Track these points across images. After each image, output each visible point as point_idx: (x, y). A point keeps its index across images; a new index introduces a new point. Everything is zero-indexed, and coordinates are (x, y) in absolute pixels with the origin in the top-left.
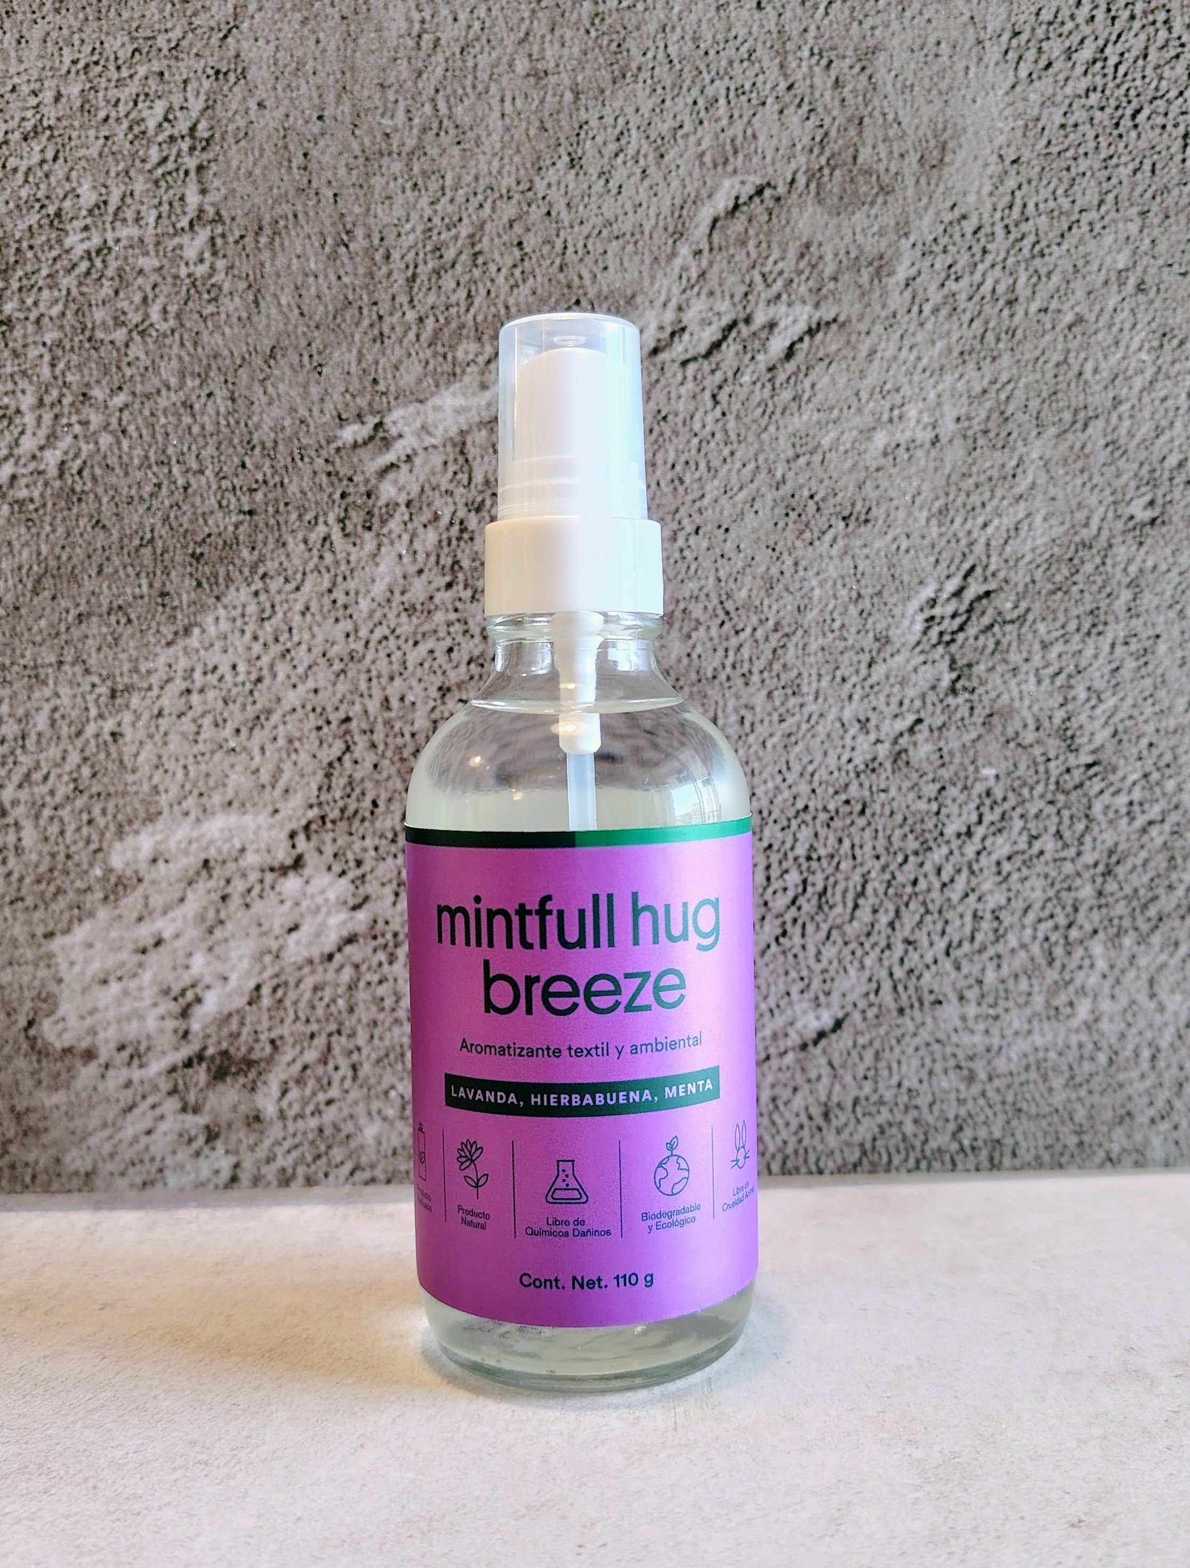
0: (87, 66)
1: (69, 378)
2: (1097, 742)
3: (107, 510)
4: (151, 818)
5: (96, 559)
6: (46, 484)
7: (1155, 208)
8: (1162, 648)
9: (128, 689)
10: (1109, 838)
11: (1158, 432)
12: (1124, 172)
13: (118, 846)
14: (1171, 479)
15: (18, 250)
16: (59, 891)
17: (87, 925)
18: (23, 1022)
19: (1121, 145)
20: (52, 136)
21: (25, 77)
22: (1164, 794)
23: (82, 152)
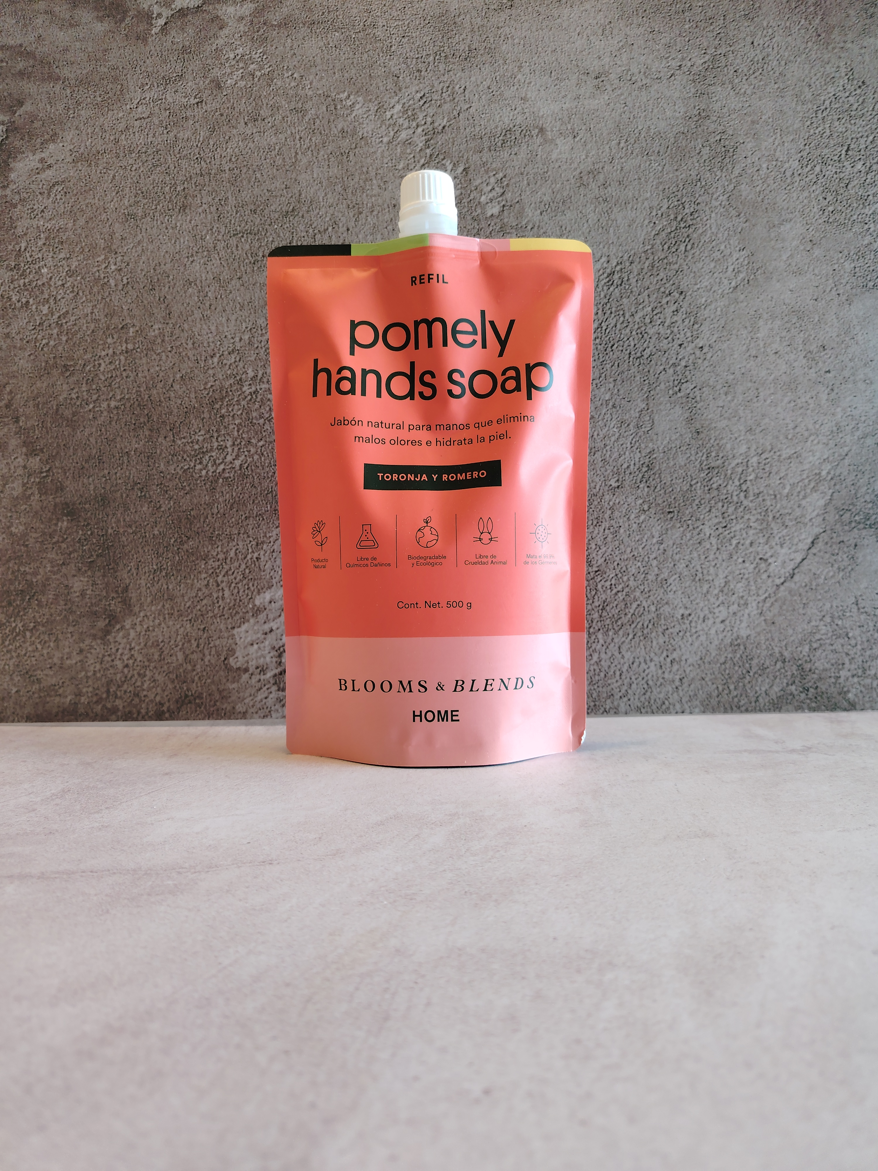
0: (251, 329)
1: (244, 436)
2: (599, 563)
3: (256, 481)
4: (270, 587)
5: (252, 498)
6: (235, 472)
7: (619, 379)
8: (622, 530)
9: (263, 543)
10: (604, 597)
11: (620, 456)
12: (608, 366)
13: (258, 597)
14: (625, 472)
15: (227, 392)
16: (237, 613)
17: (246, 624)
18: (223, 659)
19: (607, 357)
20: (238, 353)
21: (229, 333)
22: (623, 582)
23: (249, 358)
